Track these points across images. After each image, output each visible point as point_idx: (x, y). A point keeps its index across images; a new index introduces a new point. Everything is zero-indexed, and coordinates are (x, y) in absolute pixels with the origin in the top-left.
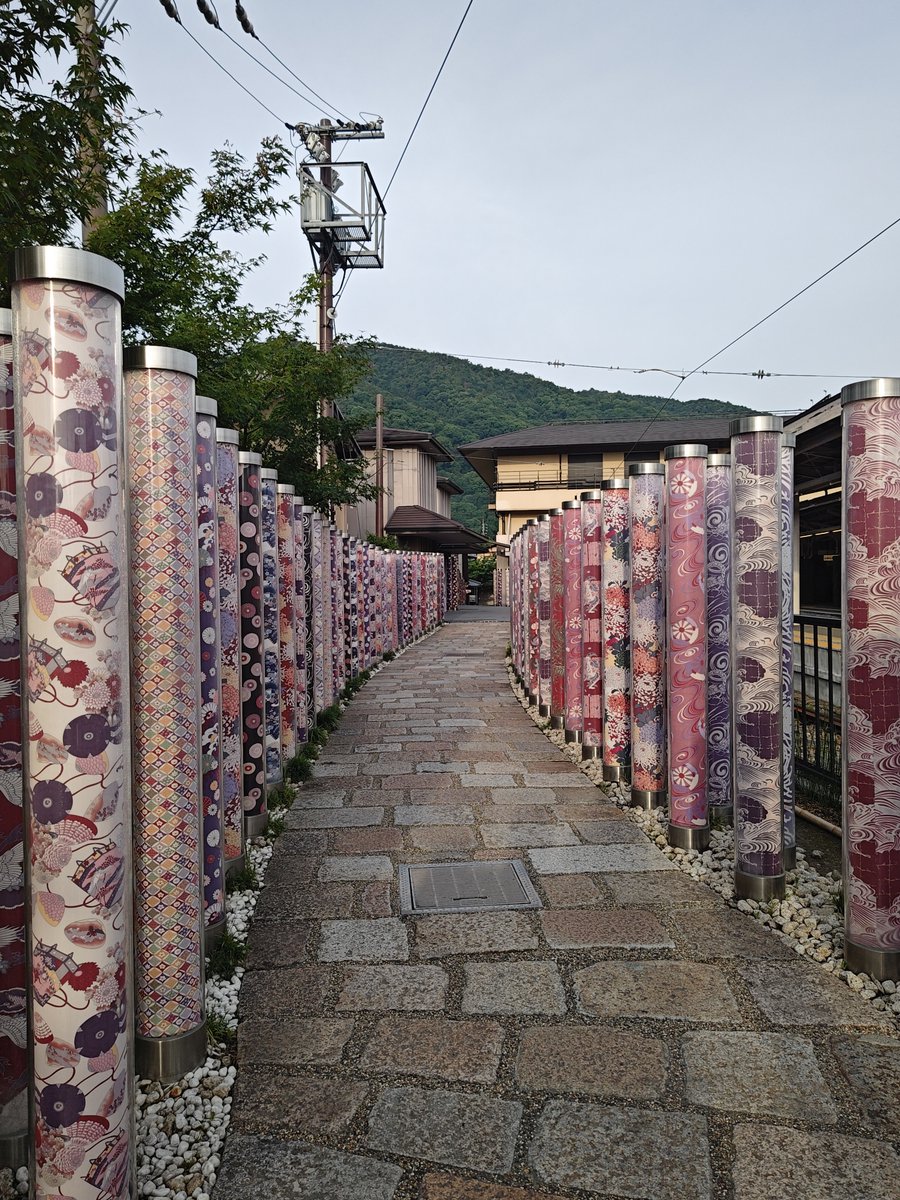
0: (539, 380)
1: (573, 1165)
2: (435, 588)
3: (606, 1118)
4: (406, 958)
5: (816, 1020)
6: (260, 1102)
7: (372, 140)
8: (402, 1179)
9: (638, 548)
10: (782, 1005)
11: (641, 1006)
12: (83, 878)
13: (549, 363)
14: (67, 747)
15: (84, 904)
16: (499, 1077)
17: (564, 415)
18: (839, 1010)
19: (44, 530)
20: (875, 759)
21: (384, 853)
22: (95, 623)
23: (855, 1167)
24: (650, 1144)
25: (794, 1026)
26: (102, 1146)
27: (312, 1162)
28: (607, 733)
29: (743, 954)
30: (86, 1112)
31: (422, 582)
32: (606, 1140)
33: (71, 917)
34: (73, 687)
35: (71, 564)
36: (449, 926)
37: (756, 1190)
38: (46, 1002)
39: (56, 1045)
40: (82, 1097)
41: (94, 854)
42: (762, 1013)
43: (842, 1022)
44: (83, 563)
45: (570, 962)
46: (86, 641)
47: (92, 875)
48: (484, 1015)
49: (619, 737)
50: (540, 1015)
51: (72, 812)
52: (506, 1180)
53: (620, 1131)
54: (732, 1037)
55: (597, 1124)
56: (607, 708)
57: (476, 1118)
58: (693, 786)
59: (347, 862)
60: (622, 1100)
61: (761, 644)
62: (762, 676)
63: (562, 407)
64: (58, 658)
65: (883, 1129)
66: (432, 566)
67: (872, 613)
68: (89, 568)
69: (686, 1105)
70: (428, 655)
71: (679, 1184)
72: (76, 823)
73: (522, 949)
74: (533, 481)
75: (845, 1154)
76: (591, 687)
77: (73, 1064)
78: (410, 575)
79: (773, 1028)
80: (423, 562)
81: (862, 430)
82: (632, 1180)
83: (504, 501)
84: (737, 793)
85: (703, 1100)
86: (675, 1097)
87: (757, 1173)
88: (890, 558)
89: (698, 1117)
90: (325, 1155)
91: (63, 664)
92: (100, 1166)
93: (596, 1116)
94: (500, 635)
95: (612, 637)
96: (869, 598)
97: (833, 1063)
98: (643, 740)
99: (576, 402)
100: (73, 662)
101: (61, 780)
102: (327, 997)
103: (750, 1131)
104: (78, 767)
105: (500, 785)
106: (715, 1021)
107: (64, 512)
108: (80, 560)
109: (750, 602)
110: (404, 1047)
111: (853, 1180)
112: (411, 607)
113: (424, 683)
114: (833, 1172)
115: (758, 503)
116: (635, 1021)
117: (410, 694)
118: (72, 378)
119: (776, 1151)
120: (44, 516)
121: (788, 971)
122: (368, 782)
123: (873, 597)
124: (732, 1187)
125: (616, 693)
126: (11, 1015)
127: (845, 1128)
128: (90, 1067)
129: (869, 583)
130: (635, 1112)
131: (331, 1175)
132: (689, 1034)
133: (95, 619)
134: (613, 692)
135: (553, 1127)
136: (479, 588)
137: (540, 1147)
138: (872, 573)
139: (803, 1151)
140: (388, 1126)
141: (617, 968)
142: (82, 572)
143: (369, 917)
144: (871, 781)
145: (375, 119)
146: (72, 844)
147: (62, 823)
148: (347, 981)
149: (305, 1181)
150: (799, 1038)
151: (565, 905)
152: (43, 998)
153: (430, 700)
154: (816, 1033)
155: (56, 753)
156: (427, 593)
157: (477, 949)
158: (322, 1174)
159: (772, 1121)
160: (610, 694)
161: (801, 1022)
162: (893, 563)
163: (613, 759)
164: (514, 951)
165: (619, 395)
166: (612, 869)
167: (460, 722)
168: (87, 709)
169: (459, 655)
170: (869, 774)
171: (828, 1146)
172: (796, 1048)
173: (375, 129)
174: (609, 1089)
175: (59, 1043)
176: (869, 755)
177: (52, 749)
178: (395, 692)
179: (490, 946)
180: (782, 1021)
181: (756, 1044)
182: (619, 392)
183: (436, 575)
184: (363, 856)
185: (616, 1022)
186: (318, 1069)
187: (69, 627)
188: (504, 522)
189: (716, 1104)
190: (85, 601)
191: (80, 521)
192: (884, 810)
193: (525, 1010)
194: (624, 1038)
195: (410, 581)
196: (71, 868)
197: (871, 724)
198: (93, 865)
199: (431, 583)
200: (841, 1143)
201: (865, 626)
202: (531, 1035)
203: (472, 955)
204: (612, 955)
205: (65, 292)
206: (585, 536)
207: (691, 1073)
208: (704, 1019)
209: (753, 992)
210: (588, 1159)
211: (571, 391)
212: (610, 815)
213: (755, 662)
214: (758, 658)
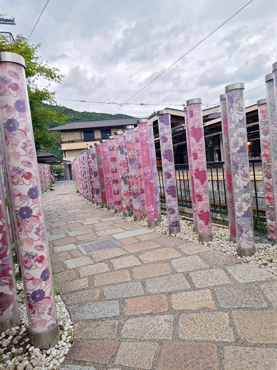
0: (68, 109)
1: (158, 289)
2: (48, 175)
3: (161, 279)
4: (93, 263)
5: (197, 252)
6: (72, 299)
7: (11, 25)
8: (119, 303)
9: (130, 150)
10: (189, 251)
11: (158, 258)
12: (38, 232)
13: (81, 101)
14: (29, 197)
15: (39, 240)
16: (132, 279)
17: (77, 120)
18: (201, 249)
19: (14, 135)
20: (202, 190)
21: (71, 243)
22: (32, 162)
23: (215, 274)
24: (173, 281)
25: (193, 254)
26: (50, 305)
27: (95, 306)
28: (123, 204)
29: (176, 244)
30: (45, 296)
31: (44, 174)
32: (163, 283)
33: (36, 243)
34: (29, 180)
35: (24, 145)
36: (101, 255)
37: (198, 282)
38: (31, 268)
39: (35, 280)
40: (44, 292)
41: (39, 226)
42: (186, 254)
43: (203, 251)
44: (27, 144)
45: (137, 255)
46: (30, 166)
47: (40, 231)
48: (121, 269)
49: (127, 204)
50: (135, 266)
51: (33, 214)
52: (144, 295)
53: (165, 281)
54: (181, 259)
55: (160, 281)
56: (123, 196)
57: (131, 287)
58: (153, 210)
59: (61, 247)
60: (163, 276)
61: (170, 169)
62: (171, 177)
63: (76, 117)
64: (23, 172)
65: (218, 266)
66: (46, 168)
67: (198, 155)
68: (29, 146)
69: (177, 273)
70: (51, 196)
71: (182, 286)
72: (34, 217)
73: (123, 254)
74: (73, 140)
75: (213, 272)
76: (116, 193)
77: (41, 283)
78: (40, 171)
79: (189, 255)
80: (44, 167)
81: (192, 111)
82: (172, 288)
83: (64, 147)
84: (168, 207)
85: (180, 271)
86: (174, 272)
87: (197, 279)
88: (201, 142)
89: (181, 274)
90: (97, 304)
91: (25, 173)
92: (51, 310)
93: (158, 280)
94: (72, 188)
95: (122, 176)
96: (197, 152)
97: (204, 258)
98: (136, 202)
99: (80, 115)
100: (28, 172)
101: (28, 206)
102: (76, 275)
103: (193, 273)
104: (33, 202)
105: (95, 223)
106: (176, 257)
107: (20, 130)
108: (26, 143)
109: (167, 158)
110: (104, 280)
111: (216, 276)
112: (42, 182)
113: (55, 203)
114: (212, 275)
115: (166, 132)
116: (158, 261)
117: (53, 206)
118: (18, 91)
119: (199, 275)
120: (14, 131)
121: (188, 245)
122: (54, 229)
123: (198, 152)
124: (193, 283)
125: (125, 192)
126: (3, 285)
127: (211, 268)
128: (45, 284)
129: (197, 148)
130: (167, 277)
131: (101, 307)
132: (171, 261)
133: (32, 160)
134: (124, 192)
135: (150, 284)
136: (57, 176)
137: (149, 288)
138: (197, 146)
139: (205, 274)
140: (110, 294)
141: (150, 253)
142: (27, 147)
143: (76, 257)
144: (201, 196)
145: (12, 18)
146: (34, 223)
147: (30, 218)
148: (80, 271)
149: (95, 310)
150: (195, 256)
151: (129, 244)
152: (30, 267)
153: (60, 207)
154: (199, 254)
155: (26, 199)
156: (46, 177)
157: (112, 257)
158: (98, 307)
159: (196, 270)
160: (123, 193)
161: (194, 253)
162: (202, 143)
163: (126, 210)
164: (122, 255)
165: (94, 113)
166: (137, 235)
167: (73, 211)
168: (33, 186)
169: (62, 195)
170: (201, 194)
171: (209, 272)
172: (195, 258)
173: (12, 21)
174: (159, 274)
175: (36, 279)
176: (200, 190)
177: (25, 198)
178: (46, 206)
179: (115, 256)
180: (190, 254)
181: (187, 259)
182: (94, 112)
183: (48, 171)
184: (65, 245)
185: (154, 263)
186: (84, 289)
187: (25, 163)
188: (65, 154)
189: (183, 271)
190: (29, 155)
191: (25, 133)
192: (205, 202)
193: (131, 266)
194: (158, 265)
195: (41, 173)
196: (34, 230)
197: (200, 182)
198: (39, 229)
199: (47, 174)
200: (211, 270)
201: (197, 159)
202: (134, 270)
203: (111, 259)
204: (147, 250)
205: (13, 66)
206: (109, 149)
207: (175, 267)
208: (173, 257)
209: (182, 250)
210: (161, 287)
211: (78, 112)
212: (130, 224)
213: (169, 173)
214: (170, 172)
